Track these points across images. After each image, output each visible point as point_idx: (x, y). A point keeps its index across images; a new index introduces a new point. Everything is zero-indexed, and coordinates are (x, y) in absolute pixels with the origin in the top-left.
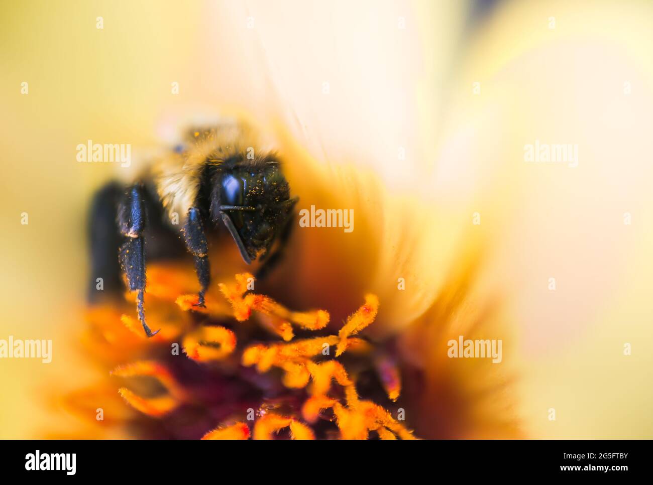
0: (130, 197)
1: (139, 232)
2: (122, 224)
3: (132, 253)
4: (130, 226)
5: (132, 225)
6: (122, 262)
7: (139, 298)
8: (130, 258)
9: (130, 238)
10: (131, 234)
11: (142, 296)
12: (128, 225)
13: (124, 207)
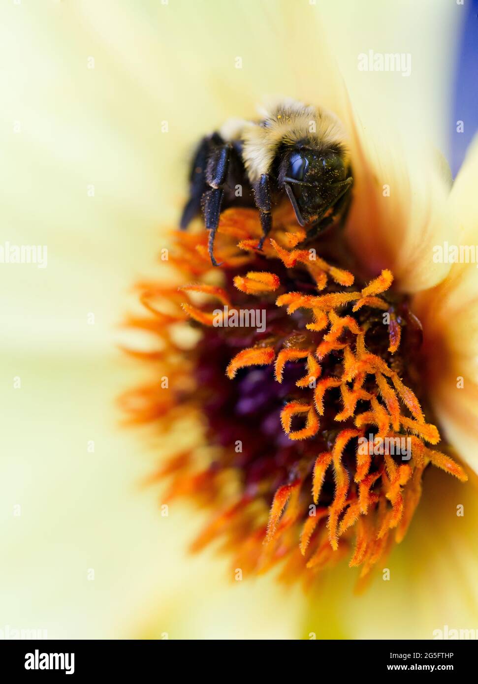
0: (219, 156)
1: (219, 184)
2: (209, 176)
3: (211, 200)
4: (214, 178)
5: (215, 178)
6: (203, 205)
7: (211, 235)
8: (209, 203)
9: (212, 188)
10: (213, 185)
11: (214, 235)
12: (213, 177)
13: (213, 163)
